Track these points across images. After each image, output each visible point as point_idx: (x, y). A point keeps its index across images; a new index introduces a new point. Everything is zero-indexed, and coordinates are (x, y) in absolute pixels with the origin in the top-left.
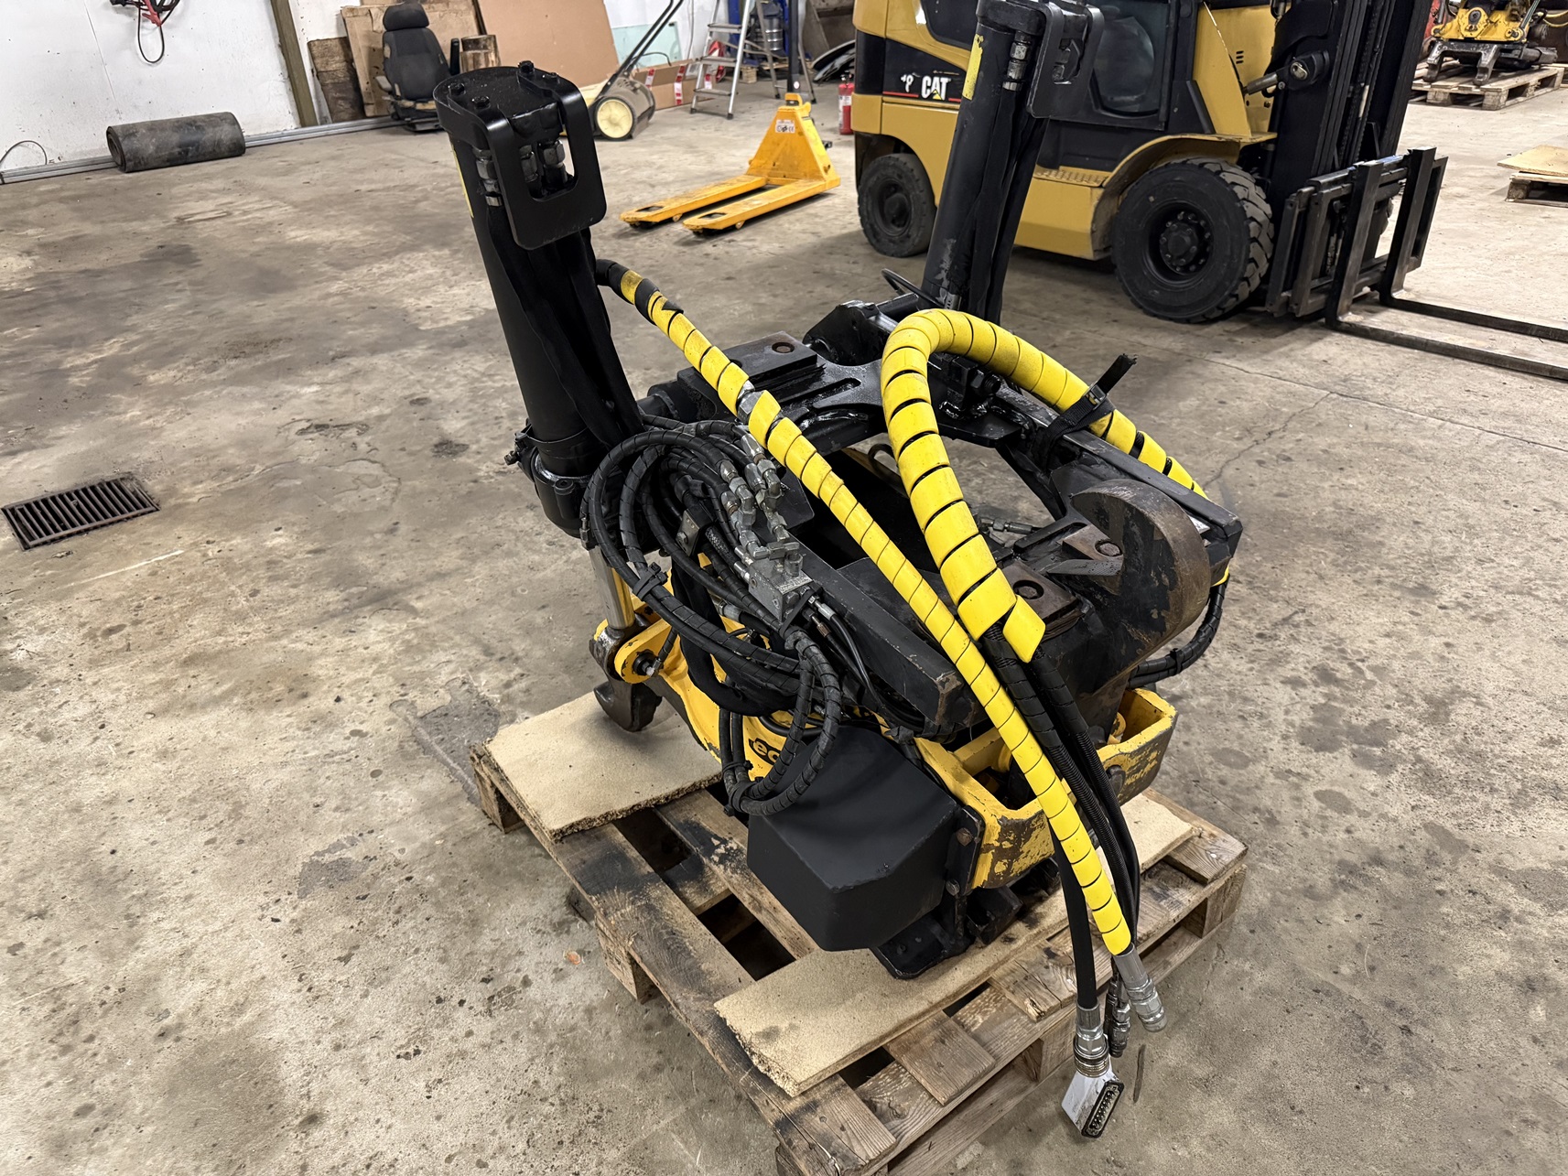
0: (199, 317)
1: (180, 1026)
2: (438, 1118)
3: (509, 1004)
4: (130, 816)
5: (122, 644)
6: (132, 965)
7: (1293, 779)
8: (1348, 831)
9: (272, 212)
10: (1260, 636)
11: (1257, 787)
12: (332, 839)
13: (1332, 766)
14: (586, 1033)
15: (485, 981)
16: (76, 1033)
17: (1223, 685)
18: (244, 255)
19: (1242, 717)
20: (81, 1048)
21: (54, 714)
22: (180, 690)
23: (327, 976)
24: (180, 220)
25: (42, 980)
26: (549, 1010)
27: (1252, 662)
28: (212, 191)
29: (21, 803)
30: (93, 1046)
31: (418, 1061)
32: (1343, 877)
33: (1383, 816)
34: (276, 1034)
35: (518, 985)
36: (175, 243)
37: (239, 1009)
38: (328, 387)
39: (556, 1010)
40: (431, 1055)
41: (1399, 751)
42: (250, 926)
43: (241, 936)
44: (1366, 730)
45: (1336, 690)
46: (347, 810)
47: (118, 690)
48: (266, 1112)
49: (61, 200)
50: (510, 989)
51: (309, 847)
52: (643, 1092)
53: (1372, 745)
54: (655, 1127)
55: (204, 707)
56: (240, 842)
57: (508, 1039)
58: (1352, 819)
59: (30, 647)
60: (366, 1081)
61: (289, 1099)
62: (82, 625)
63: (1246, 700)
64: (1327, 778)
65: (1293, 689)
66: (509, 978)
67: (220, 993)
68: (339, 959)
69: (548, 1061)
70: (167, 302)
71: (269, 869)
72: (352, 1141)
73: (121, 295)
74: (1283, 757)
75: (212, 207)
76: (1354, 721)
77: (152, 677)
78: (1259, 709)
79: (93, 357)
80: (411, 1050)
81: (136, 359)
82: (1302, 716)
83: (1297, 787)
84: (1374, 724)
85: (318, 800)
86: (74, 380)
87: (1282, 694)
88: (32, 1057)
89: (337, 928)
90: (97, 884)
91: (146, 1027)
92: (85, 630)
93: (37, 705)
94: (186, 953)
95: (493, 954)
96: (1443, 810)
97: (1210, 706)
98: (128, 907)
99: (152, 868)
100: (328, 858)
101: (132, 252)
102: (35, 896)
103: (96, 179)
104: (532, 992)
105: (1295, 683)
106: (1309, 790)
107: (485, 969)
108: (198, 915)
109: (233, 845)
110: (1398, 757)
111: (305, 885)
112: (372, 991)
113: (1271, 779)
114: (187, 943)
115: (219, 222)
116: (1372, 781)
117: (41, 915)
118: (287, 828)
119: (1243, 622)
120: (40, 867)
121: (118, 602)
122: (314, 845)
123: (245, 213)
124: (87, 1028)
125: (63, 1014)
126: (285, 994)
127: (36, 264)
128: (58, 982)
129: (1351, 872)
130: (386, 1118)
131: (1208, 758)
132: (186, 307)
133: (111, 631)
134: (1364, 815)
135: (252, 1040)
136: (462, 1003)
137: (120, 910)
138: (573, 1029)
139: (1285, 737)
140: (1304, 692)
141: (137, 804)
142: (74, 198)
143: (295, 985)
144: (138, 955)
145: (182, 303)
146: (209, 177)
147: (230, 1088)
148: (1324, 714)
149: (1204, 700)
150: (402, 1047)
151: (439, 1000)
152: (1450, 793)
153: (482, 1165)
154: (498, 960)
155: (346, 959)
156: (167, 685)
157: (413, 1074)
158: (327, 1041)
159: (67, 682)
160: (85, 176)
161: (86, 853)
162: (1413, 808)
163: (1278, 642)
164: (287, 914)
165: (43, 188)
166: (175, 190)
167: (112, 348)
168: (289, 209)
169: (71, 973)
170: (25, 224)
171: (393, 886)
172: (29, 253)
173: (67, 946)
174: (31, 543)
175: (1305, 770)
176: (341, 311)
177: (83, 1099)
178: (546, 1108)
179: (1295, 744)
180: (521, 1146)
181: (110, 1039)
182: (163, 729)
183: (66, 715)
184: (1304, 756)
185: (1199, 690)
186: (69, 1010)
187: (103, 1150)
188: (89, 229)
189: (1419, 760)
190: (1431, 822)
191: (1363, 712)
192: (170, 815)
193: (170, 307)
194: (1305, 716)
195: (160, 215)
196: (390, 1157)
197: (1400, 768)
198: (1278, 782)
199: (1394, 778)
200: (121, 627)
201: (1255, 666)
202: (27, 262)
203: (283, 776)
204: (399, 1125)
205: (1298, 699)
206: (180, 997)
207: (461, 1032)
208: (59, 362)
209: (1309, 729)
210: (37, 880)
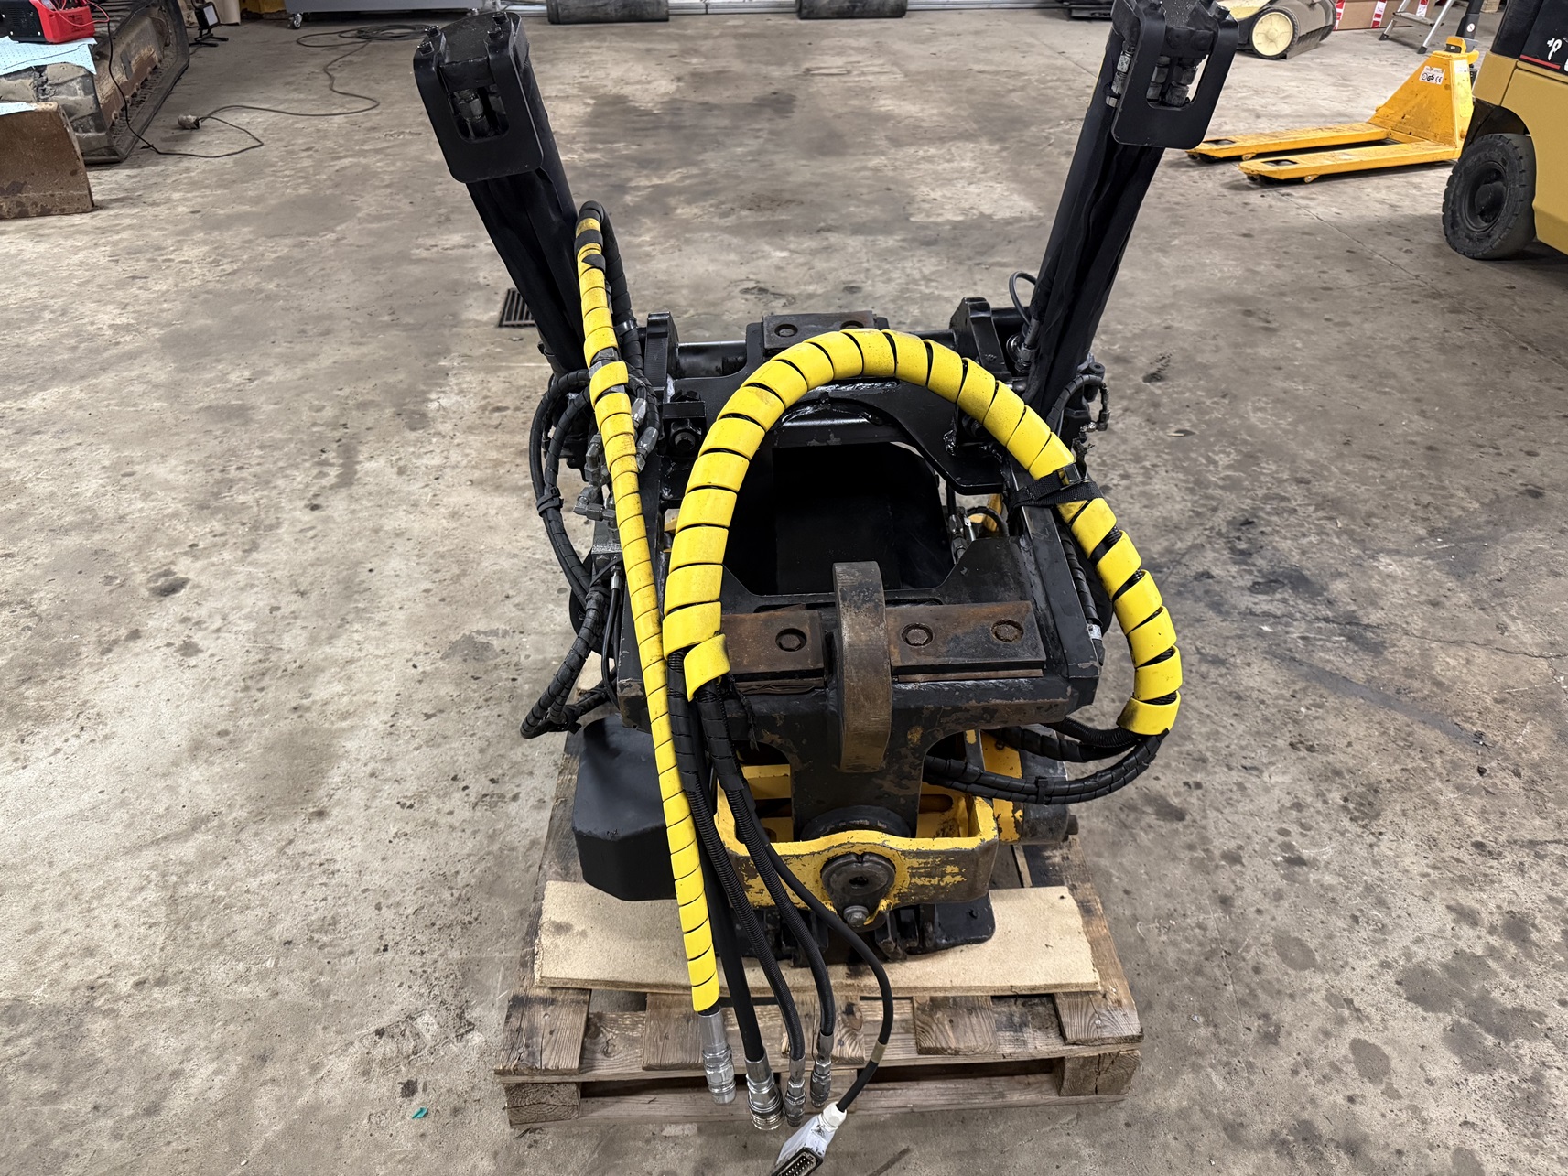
0: (754, 164)
1: (308, 709)
2: (383, 859)
3: (492, 806)
4: (400, 550)
5: (495, 422)
6: (318, 654)
7: (1346, 1012)
8: (1351, 1099)
9: (883, 78)
10: (1479, 846)
11: (1292, 996)
12: (495, 625)
13: (1410, 1023)
14: (517, 858)
15: (493, 781)
16: (258, 682)
17: (1371, 874)
18: (829, 115)
19: (1355, 919)
20: (254, 692)
21: (419, 456)
22: (501, 471)
23: (409, 722)
24: (808, 70)
25: (270, 637)
26: (511, 826)
27: (1435, 867)
28: (852, 48)
29: (353, 512)
30: (259, 695)
31: (407, 812)
32: (1291, 1138)
33: (1415, 1110)
34: (349, 745)
35: (509, 796)
36: (788, 92)
37: (345, 716)
38: (795, 256)
39: (515, 829)
40: (418, 815)
41: (1520, 1057)
42: (398, 663)
43: (388, 667)
44: (1503, 1012)
45: (1512, 949)
46: (523, 609)
47: (467, 455)
48: (302, 793)
49: (736, 36)
50: (502, 796)
51: (477, 623)
52: (513, 924)
53: (1489, 1031)
54: (497, 954)
55: (504, 491)
56: (443, 600)
57: (468, 832)
58: (1370, 1090)
59: (444, 402)
60: (367, 808)
61: (321, 792)
62: (485, 397)
63: (1381, 903)
64: (1389, 1034)
65: (1455, 921)
66: (508, 788)
67: (345, 699)
68: (426, 714)
69: (478, 862)
70: (740, 145)
71: (442, 627)
72: (327, 843)
73: (713, 131)
74: (1358, 983)
75: (840, 64)
76: (1496, 994)
77: (494, 455)
78: (1386, 921)
79: (656, 181)
80: (408, 803)
81: (681, 191)
82: (1435, 955)
83: (1341, 1021)
84: (1520, 1011)
85: (511, 593)
86: (628, 199)
87: (1435, 918)
88: (228, 684)
89: (442, 693)
90: (346, 588)
91: (292, 698)
92: (483, 402)
93: (415, 445)
94: (350, 662)
95: (514, 764)
96: (1502, 1149)
97: (1330, 888)
98: (348, 613)
99: (382, 593)
100: (482, 639)
101: (750, 92)
102: (310, 580)
103: (776, 21)
104: (513, 808)
105: (1466, 916)
106: (1353, 1031)
107: (500, 772)
108: (377, 639)
109: (436, 600)
110: (1512, 1063)
111: (453, 649)
112: (424, 748)
113: (1318, 997)
114: (358, 654)
115: (835, 79)
116: (1445, 1065)
117: (303, 594)
118: (477, 604)
119: (1472, 820)
120: (327, 561)
121: (518, 389)
122: (482, 626)
123: (863, 74)
124: (266, 681)
125: (263, 665)
126: (377, 721)
127: (678, 90)
128: (276, 643)
129: (1305, 1140)
130: (355, 842)
131: (1269, 939)
132: (750, 153)
133: (498, 409)
134: (1392, 1093)
135: (335, 741)
136: (465, 788)
137: (342, 613)
138: (512, 849)
139: (1385, 965)
140: (1466, 931)
141: (411, 544)
142: (746, 36)
143: (387, 717)
144: (327, 649)
145: (749, 148)
146: (860, 34)
147: (299, 765)
148: (1464, 967)
149: (1329, 879)
150: (405, 797)
151: (455, 778)
152: (1536, 1135)
153: (378, 907)
154: (513, 770)
155: (428, 716)
156: (498, 463)
157: (396, 820)
158: (372, 765)
159: (444, 437)
160: (769, 16)
161: (358, 563)
162: (1466, 1123)
163: (1494, 863)
164: (425, 665)
165: (731, 23)
166: (826, 43)
167: (672, 178)
168: (900, 77)
169: (287, 641)
170: (696, 52)
171: (500, 679)
172: (679, 79)
173: (299, 623)
174: (505, 323)
175: (1371, 1010)
176: (861, 186)
177: (229, 726)
178: (446, 895)
179: (1389, 977)
180: (410, 911)
181: (270, 695)
182: (470, 495)
183: (425, 461)
184: (1387, 996)
185: (1335, 866)
186: (267, 665)
187: (213, 763)
188: (737, 66)
189: (1537, 1079)
190: (1471, 1152)
191: (1521, 992)
192: (423, 560)
193: (739, 150)
194: (1437, 956)
195: (796, 63)
196: (337, 866)
197: (1500, 1073)
198: (1323, 1004)
199: (1478, 1080)
200: (506, 408)
201: (1434, 875)
202: (672, 87)
203: (506, 564)
204: (359, 850)
205: (1448, 933)
206: (326, 689)
207: (447, 808)
208: (630, 179)
209: (1425, 973)
210: (320, 570)
